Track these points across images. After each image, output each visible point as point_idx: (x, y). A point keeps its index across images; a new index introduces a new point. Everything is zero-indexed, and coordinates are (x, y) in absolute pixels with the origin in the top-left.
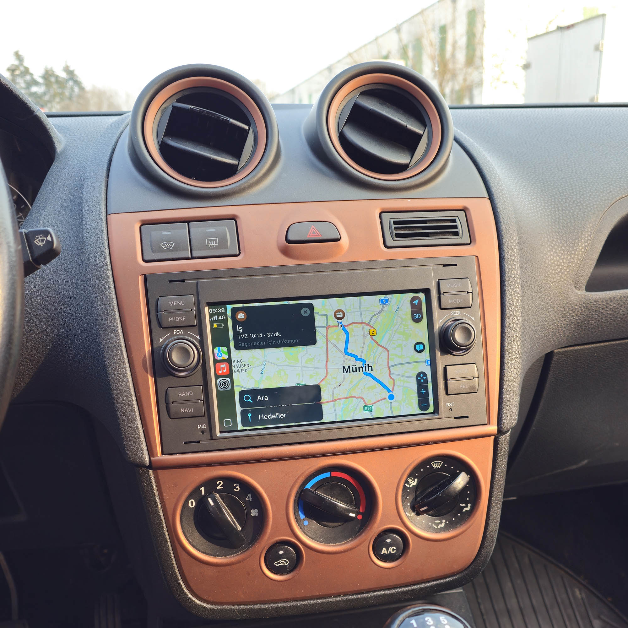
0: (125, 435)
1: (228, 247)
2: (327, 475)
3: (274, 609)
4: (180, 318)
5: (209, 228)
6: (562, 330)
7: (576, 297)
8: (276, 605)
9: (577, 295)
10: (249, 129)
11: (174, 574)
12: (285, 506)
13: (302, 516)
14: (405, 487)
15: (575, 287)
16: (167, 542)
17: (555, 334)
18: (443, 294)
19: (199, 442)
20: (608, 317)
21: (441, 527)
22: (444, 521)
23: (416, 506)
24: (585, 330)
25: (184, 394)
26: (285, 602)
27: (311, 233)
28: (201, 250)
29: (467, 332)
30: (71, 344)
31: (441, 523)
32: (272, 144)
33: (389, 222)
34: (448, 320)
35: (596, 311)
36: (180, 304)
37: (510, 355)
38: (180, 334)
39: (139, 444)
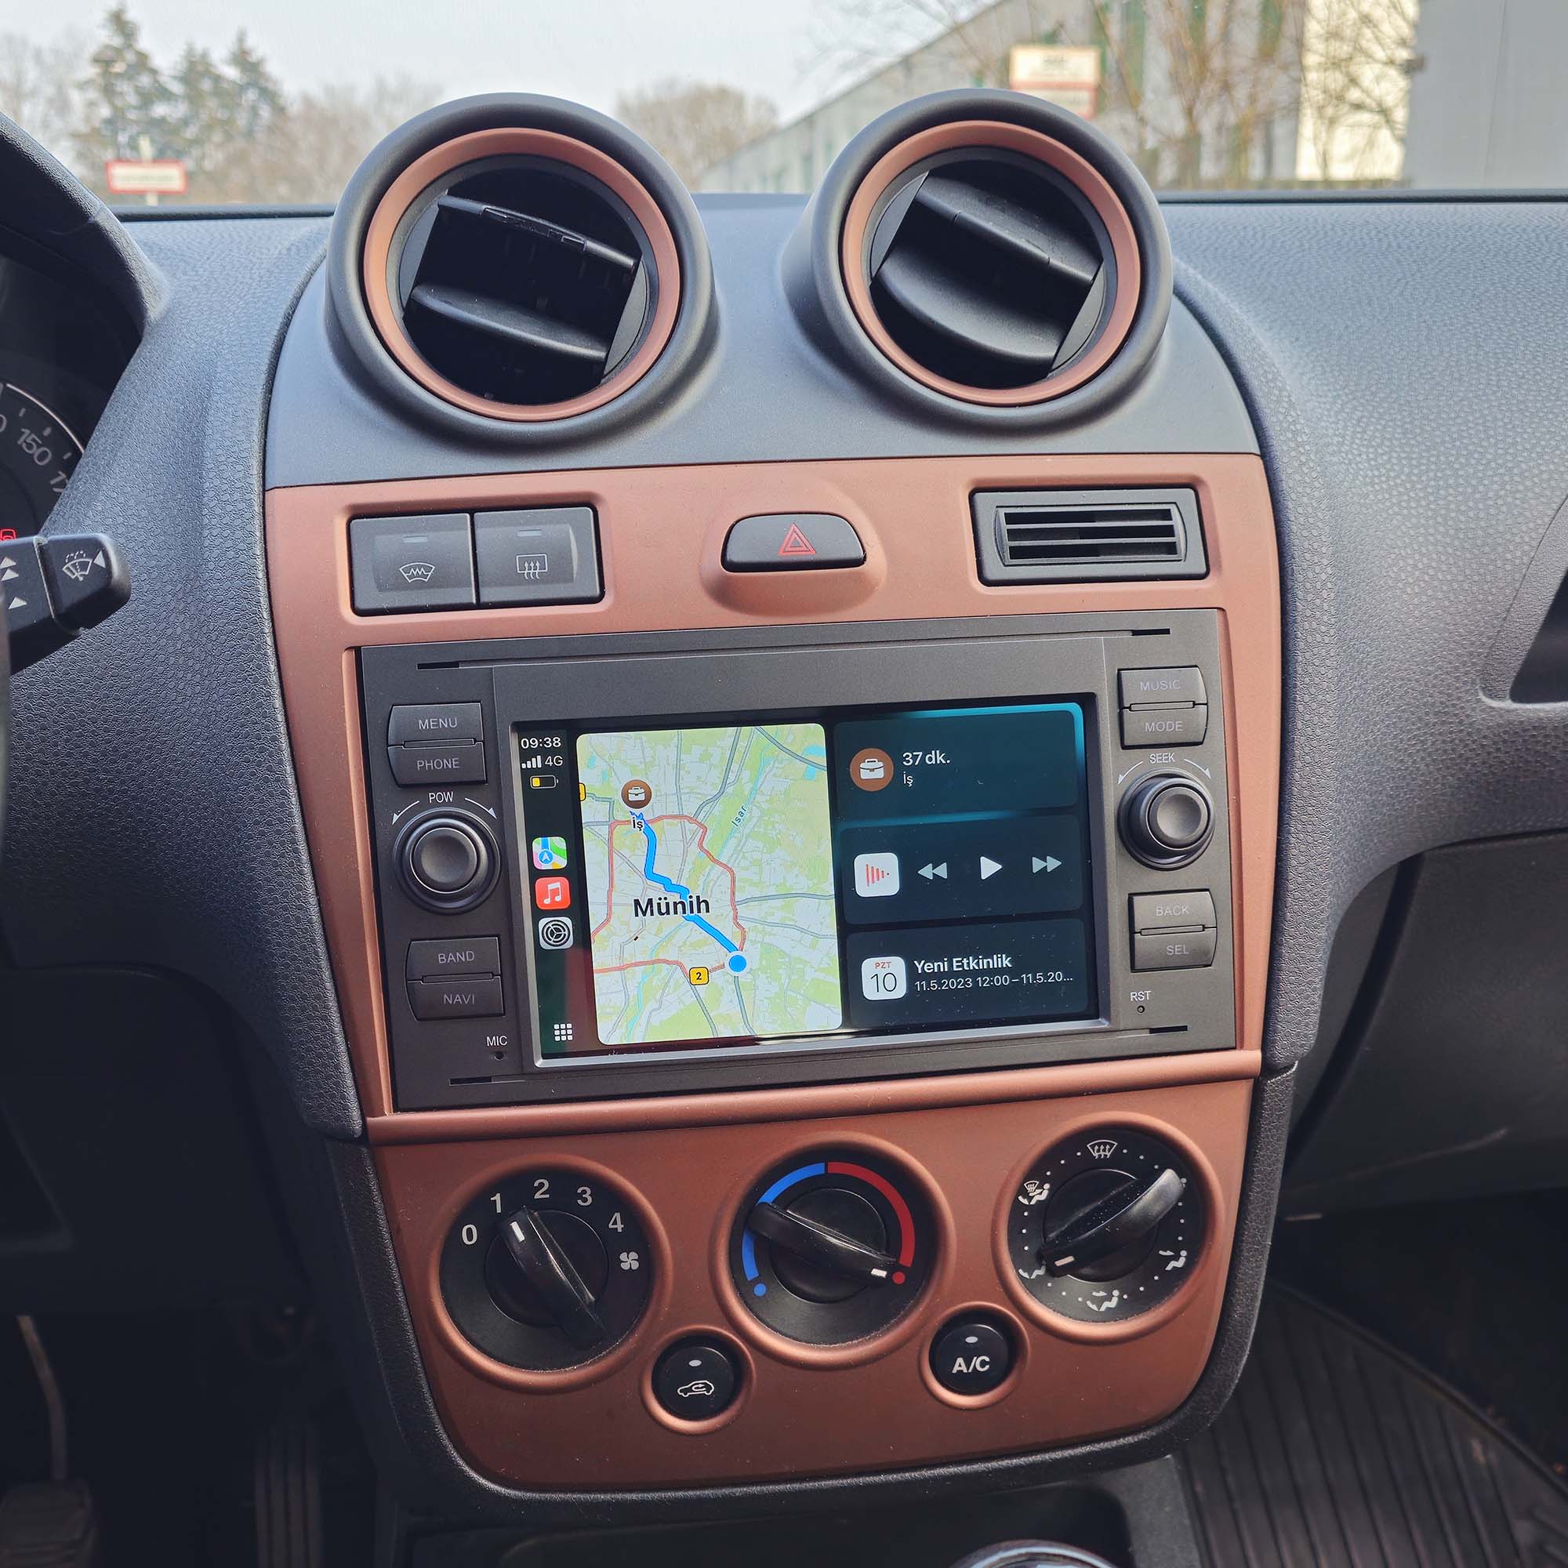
0: (301, 1058)
2: (817, 1169)
4: (445, 761)
5: (525, 528)
6: (1444, 801)
7: (1485, 716)
9: (1488, 710)
10: (637, 265)
12: (706, 1246)
13: (752, 1272)
14: (1017, 1206)
15: (1483, 689)
17: (1427, 811)
18: (1130, 708)
19: (489, 1079)
21: (1108, 1309)
22: (1116, 1293)
23: (1044, 1254)
24: (1504, 803)
27: (789, 545)
28: (502, 585)
29: (1189, 808)
30: (170, 821)
31: (1109, 1298)
32: (693, 307)
34: (1139, 777)
35: (1536, 752)
36: (446, 726)
37: (1301, 869)
38: (444, 804)
39: (337, 1084)
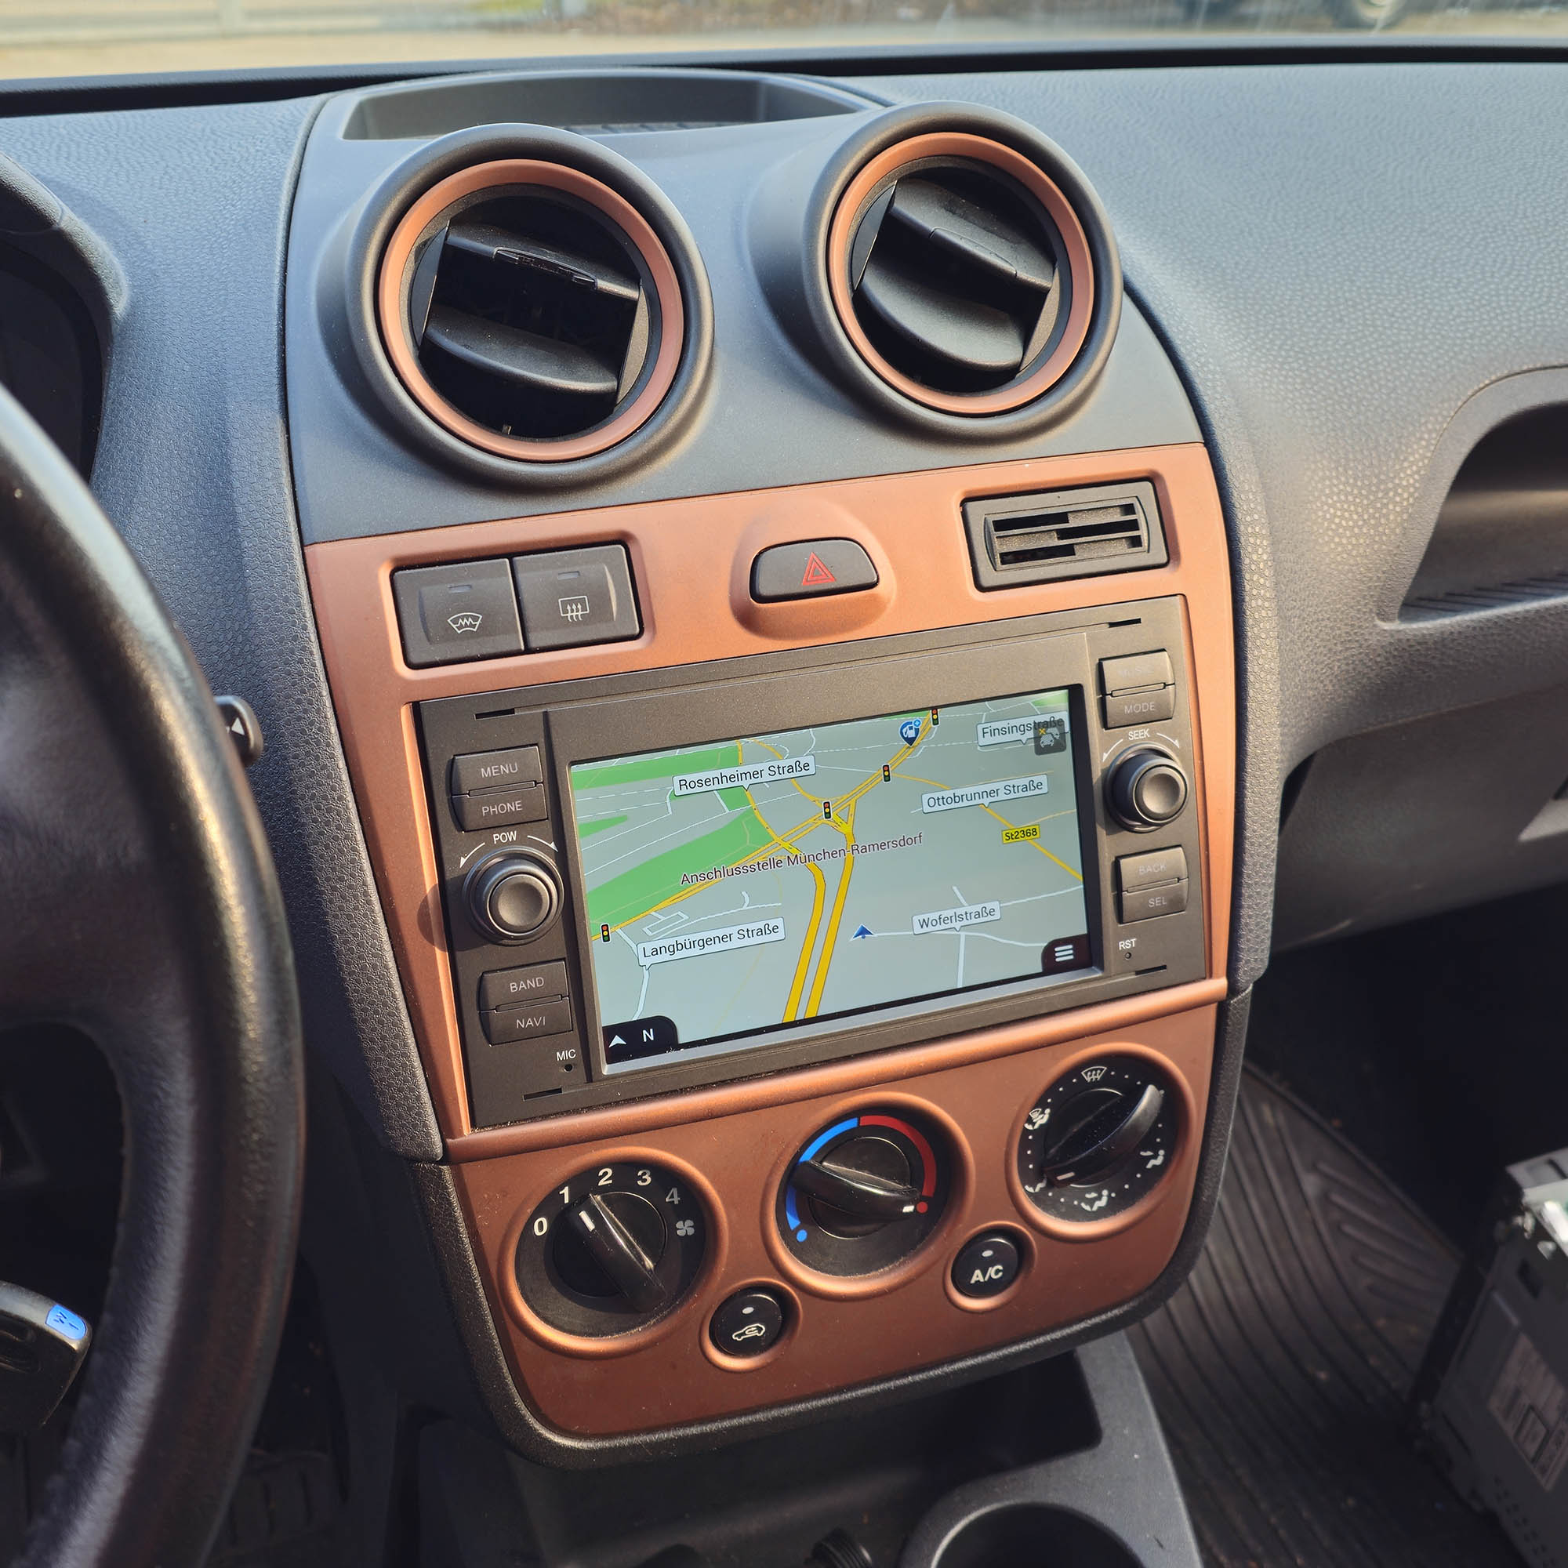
1: (612, 618)
3: (731, 1430)
4: (508, 805)
5: (563, 570)
10: (637, 295)
13: (793, 1222)
14: (1024, 1133)
18: (1109, 694)
19: (559, 1091)
21: (1100, 1208)
22: (1105, 1192)
25: (524, 986)
27: (811, 573)
28: (548, 629)
31: (1099, 1198)
33: (983, 524)
34: (1122, 753)
36: (507, 772)
39: (418, 1114)
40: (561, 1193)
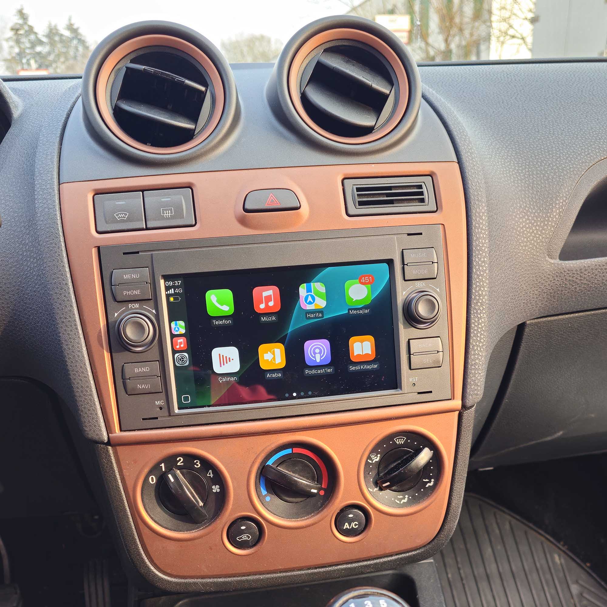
0: (82, 411)
1: (183, 217)
2: (289, 451)
3: (238, 582)
4: (135, 291)
5: (164, 197)
6: (533, 300)
7: (549, 266)
8: (239, 578)
9: (550, 264)
10: (206, 90)
11: (137, 549)
12: (246, 482)
13: (264, 492)
14: (367, 464)
15: (548, 255)
16: (129, 518)
17: (527, 305)
18: (407, 265)
19: (157, 418)
20: (583, 286)
21: (404, 502)
22: (407, 496)
23: (378, 482)
24: (558, 301)
25: (141, 370)
26: (248, 576)
28: (156, 220)
29: (431, 305)
30: (28, 318)
31: (404, 498)
33: (351, 188)
34: (412, 292)
35: (569, 280)
36: (135, 277)
37: (476, 328)
38: (135, 309)
39: (97, 421)
40: (161, 465)
